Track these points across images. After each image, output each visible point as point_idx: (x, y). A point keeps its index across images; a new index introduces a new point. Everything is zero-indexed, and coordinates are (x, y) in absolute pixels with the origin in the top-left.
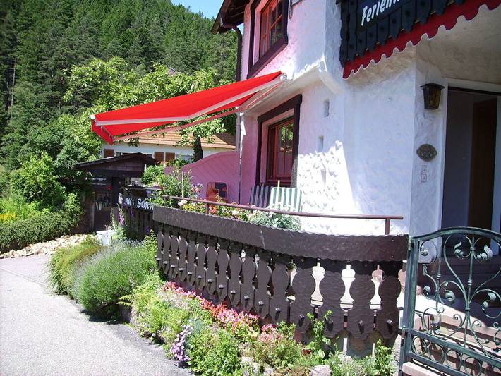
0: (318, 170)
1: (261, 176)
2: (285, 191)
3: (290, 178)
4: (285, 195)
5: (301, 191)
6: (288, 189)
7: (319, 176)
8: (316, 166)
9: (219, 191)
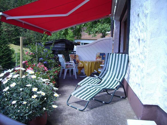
9: (101, 57)
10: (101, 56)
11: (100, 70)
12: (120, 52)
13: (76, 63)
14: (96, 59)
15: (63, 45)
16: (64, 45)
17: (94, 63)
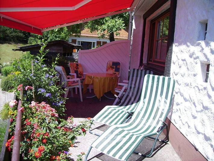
0: (198, 61)
1: (144, 59)
2: (158, 79)
3: (164, 63)
4: (158, 85)
5: (174, 81)
6: (161, 77)
7: (199, 69)
8: (194, 56)
9: (115, 68)
10: (115, 66)
11: (118, 90)
12: (143, 63)
13: (79, 76)
14: (107, 70)
15: (59, 49)
16: (61, 48)
17: (108, 79)
